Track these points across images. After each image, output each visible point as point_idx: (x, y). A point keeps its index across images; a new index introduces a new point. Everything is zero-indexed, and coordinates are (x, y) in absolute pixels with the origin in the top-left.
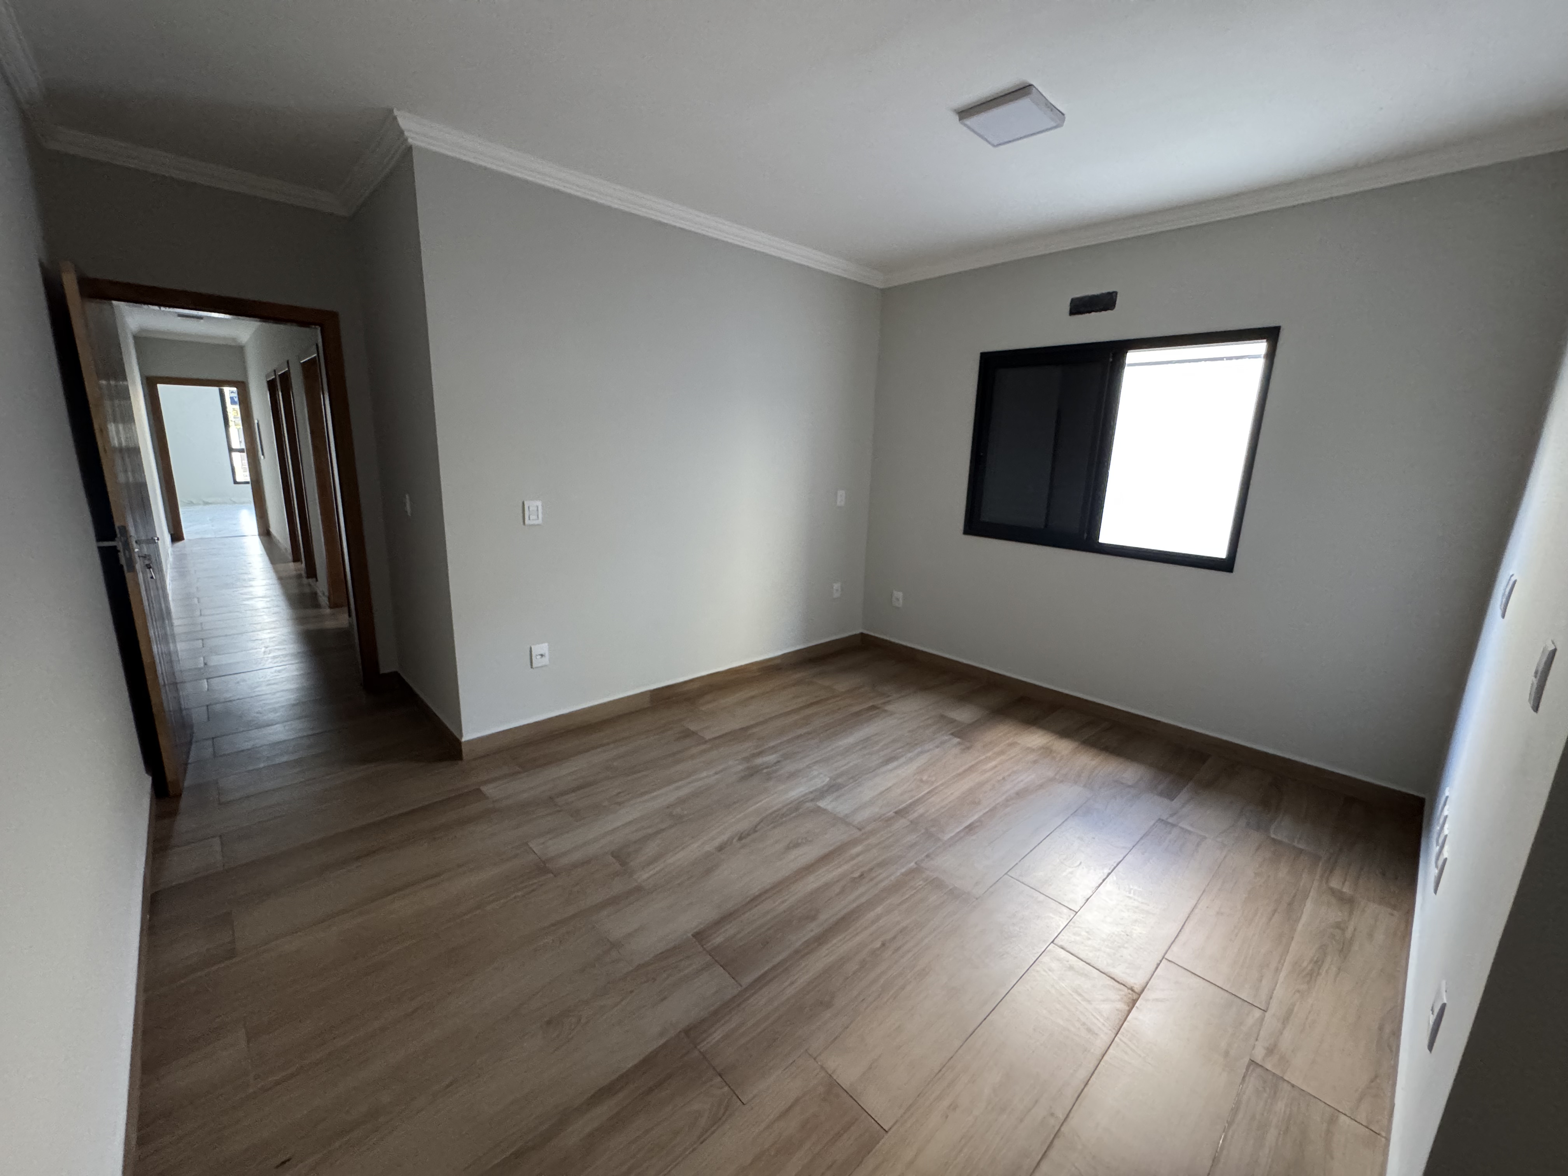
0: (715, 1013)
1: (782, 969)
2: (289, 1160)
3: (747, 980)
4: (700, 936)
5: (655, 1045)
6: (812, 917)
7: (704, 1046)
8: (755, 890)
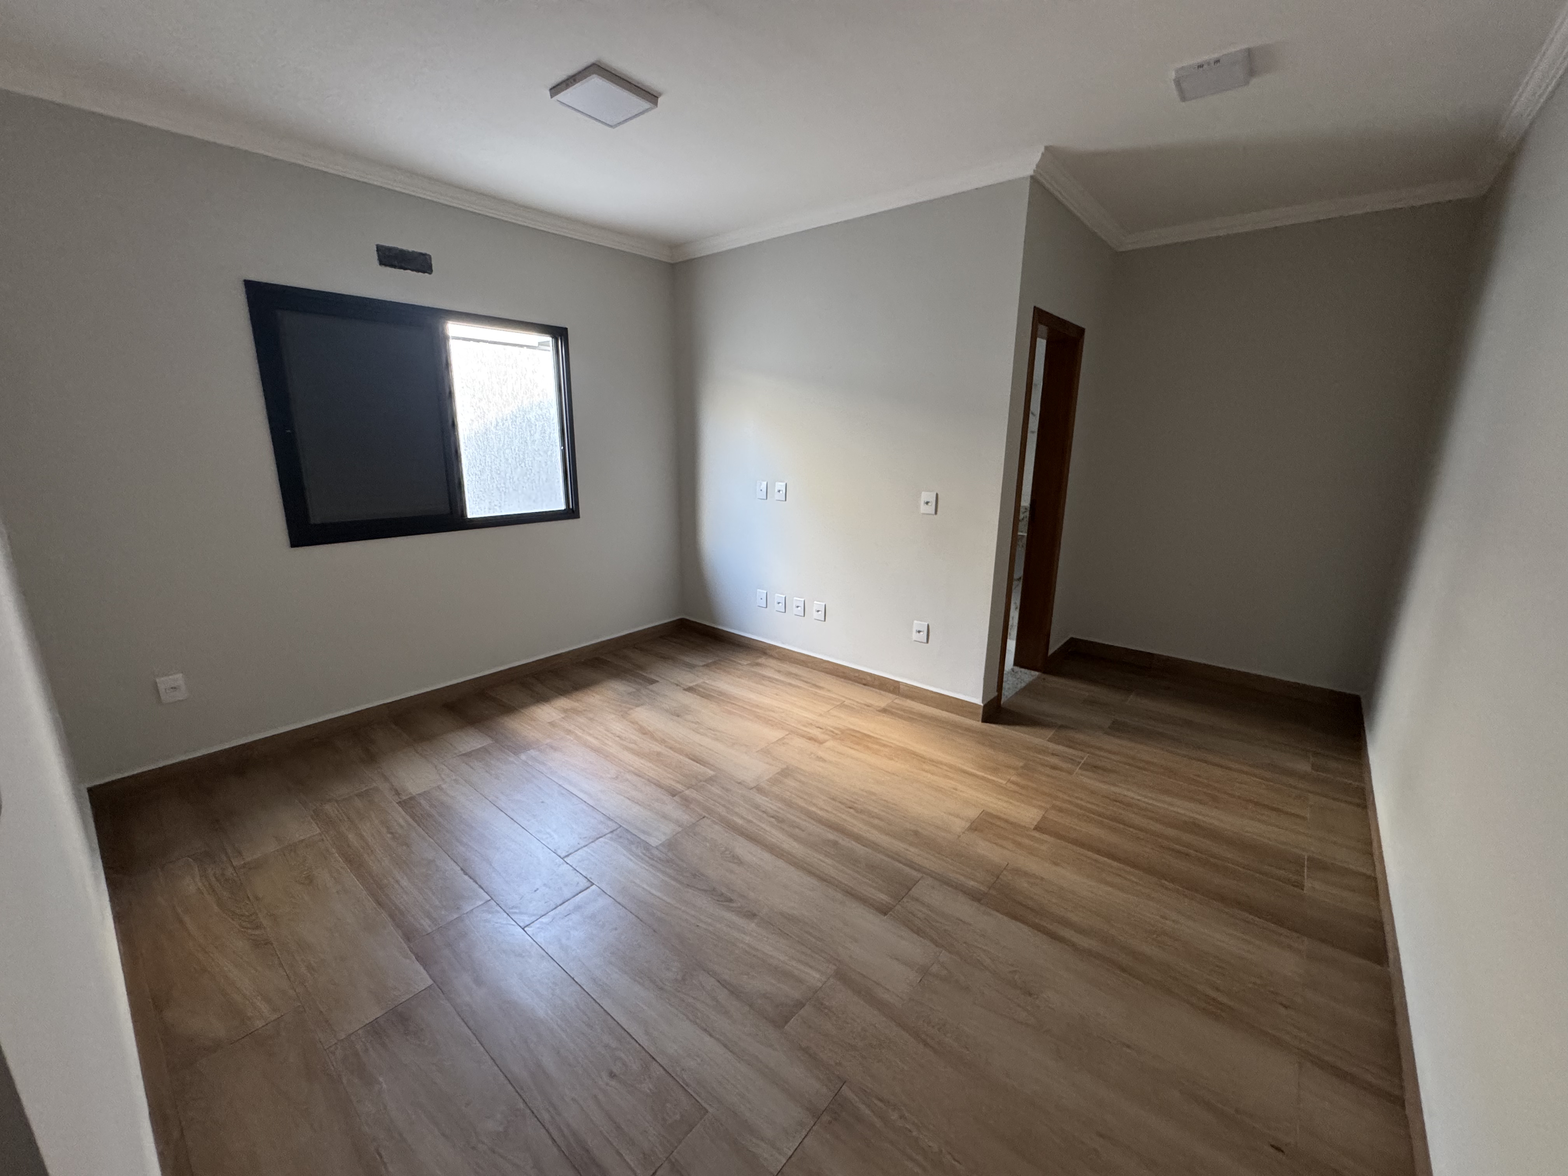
0: (956, 888)
1: (896, 856)
2: (1273, 1146)
3: (914, 873)
4: (883, 910)
5: (1000, 916)
6: (835, 844)
7: (983, 888)
8: (814, 882)
